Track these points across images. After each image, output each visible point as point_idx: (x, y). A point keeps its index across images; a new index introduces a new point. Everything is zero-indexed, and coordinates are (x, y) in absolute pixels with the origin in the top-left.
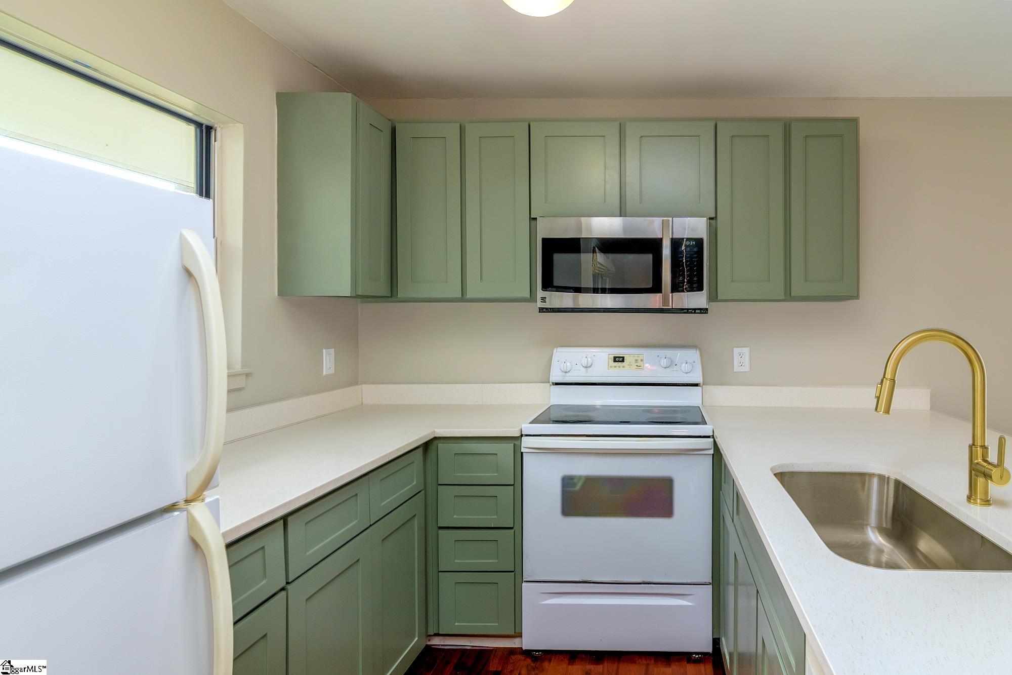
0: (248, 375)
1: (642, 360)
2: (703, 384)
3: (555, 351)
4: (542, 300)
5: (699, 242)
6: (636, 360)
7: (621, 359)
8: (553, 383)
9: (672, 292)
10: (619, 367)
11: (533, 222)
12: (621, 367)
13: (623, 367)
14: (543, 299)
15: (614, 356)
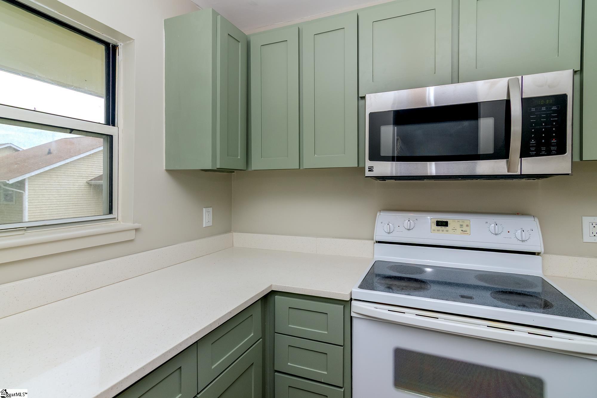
0: (137, 230)
1: (467, 226)
2: (544, 253)
3: (378, 214)
4: (369, 169)
5: (561, 100)
6: (462, 225)
7: (445, 224)
8: (376, 241)
9: (521, 157)
10: (443, 231)
11: (361, 102)
12: (445, 231)
13: (447, 231)
14: (371, 169)
15: (437, 220)
